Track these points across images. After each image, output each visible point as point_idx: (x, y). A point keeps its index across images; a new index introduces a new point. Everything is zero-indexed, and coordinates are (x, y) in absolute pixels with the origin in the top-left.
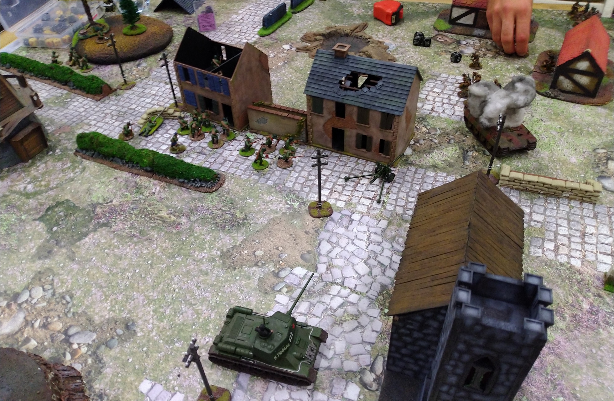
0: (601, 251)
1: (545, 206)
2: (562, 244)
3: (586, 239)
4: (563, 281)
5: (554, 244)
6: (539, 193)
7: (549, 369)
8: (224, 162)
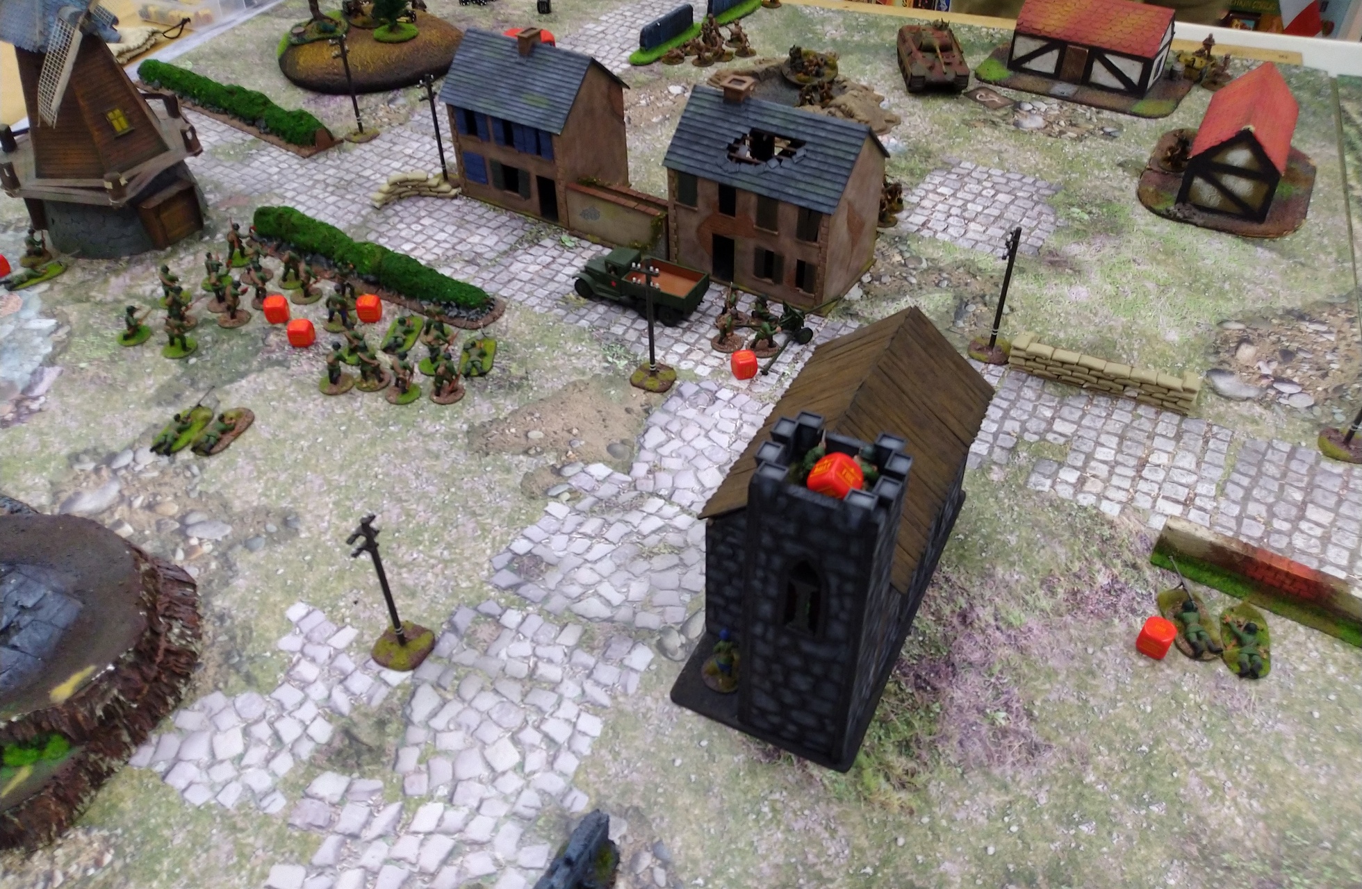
0: (1167, 494)
1: (1083, 410)
2: (1094, 476)
3: (1145, 473)
4: (1074, 535)
5: (1079, 473)
6: (1080, 386)
7: (998, 667)
8: (510, 281)
